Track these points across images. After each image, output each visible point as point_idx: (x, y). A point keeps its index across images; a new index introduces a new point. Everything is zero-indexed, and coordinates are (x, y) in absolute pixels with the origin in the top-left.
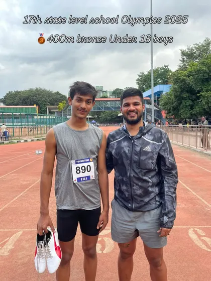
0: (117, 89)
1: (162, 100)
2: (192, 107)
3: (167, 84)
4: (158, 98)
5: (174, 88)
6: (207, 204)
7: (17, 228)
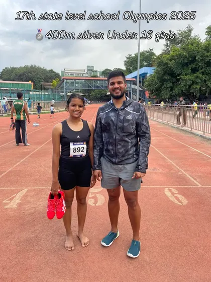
0: (106, 69)
1: (147, 81)
2: (172, 89)
3: (151, 66)
4: (143, 79)
5: (157, 70)
6: (180, 169)
7: (22, 187)
